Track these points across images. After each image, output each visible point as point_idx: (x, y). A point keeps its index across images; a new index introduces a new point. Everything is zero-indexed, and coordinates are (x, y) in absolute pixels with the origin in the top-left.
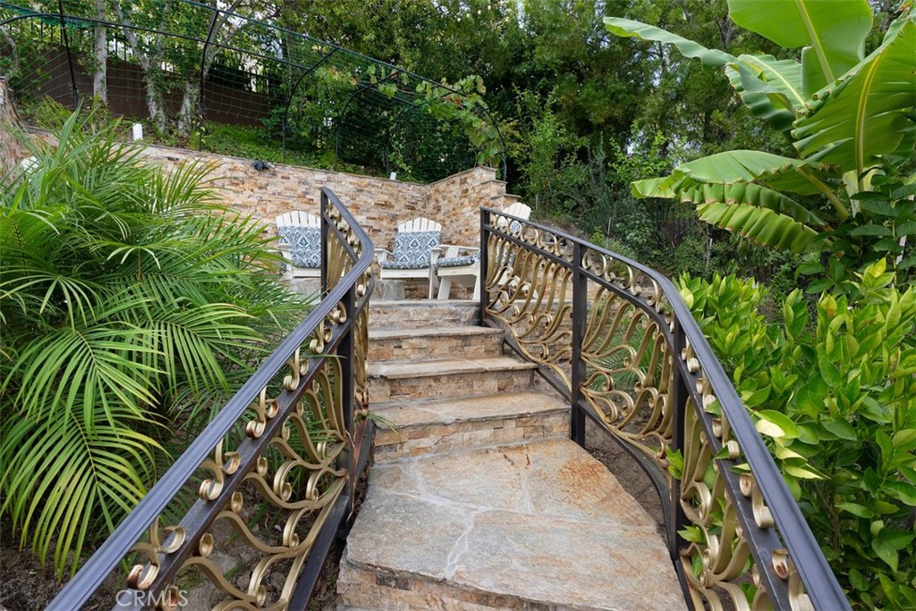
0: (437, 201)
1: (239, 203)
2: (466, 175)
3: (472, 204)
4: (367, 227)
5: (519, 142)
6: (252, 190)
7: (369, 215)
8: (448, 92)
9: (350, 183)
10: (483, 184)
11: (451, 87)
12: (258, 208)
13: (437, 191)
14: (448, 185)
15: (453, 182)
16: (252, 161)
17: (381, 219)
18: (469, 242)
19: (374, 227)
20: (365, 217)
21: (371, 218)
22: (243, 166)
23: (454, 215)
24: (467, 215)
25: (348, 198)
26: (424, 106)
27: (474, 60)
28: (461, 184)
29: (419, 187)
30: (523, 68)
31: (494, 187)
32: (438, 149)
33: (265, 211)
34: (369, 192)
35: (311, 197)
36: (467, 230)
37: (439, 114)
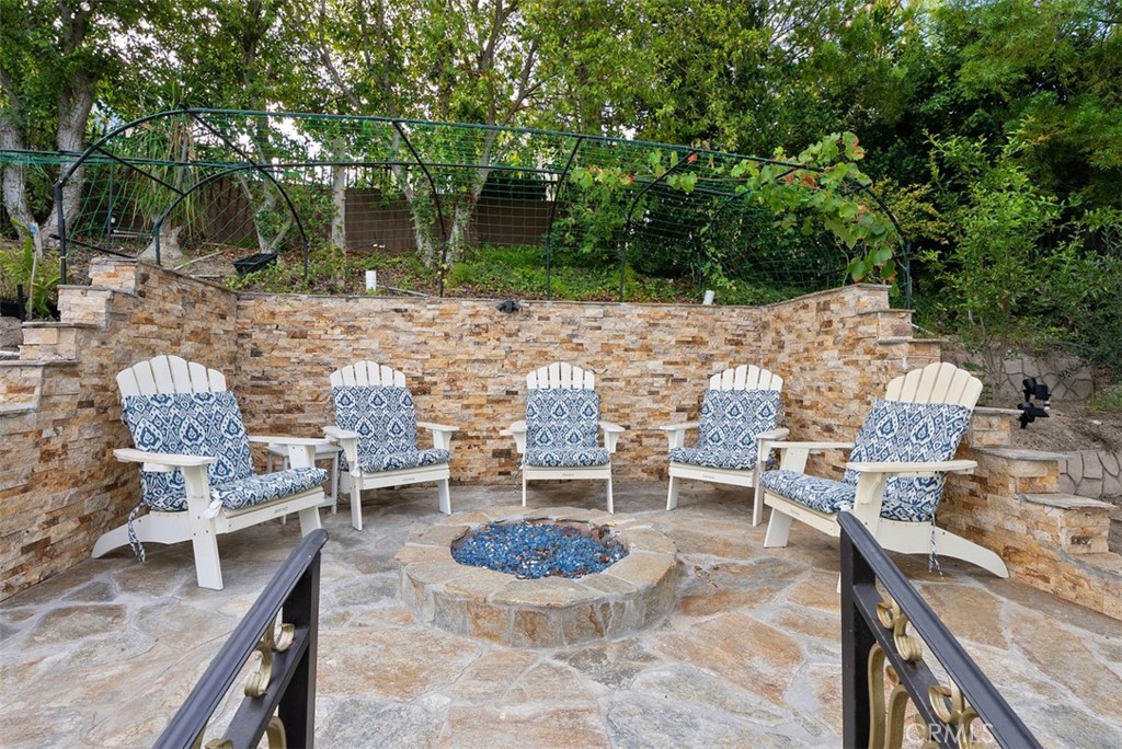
0: (778, 333)
1: (481, 357)
2: (828, 298)
3: (840, 346)
4: (664, 375)
5: (932, 218)
6: (498, 340)
7: (667, 359)
8: (786, 169)
9: (639, 315)
10: (861, 315)
11: (792, 160)
12: (506, 362)
13: (778, 317)
14: (796, 310)
15: (805, 307)
16: (500, 302)
17: (686, 363)
18: (835, 410)
19: (676, 376)
20: (660, 362)
21: (670, 363)
22: (487, 309)
23: (807, 359)
24: (831, 364)
25: (634, 338)
26: (749, 196)
27: (845, 109)
28: (818, 310)
29: (748, 311)
30: (937, 102)
31: (886, 321)
32: (786, 242)
33: (514, 365)
34: (668, 326)
35: (579, 341)
36: (830, 389)
37: (777, 204)
